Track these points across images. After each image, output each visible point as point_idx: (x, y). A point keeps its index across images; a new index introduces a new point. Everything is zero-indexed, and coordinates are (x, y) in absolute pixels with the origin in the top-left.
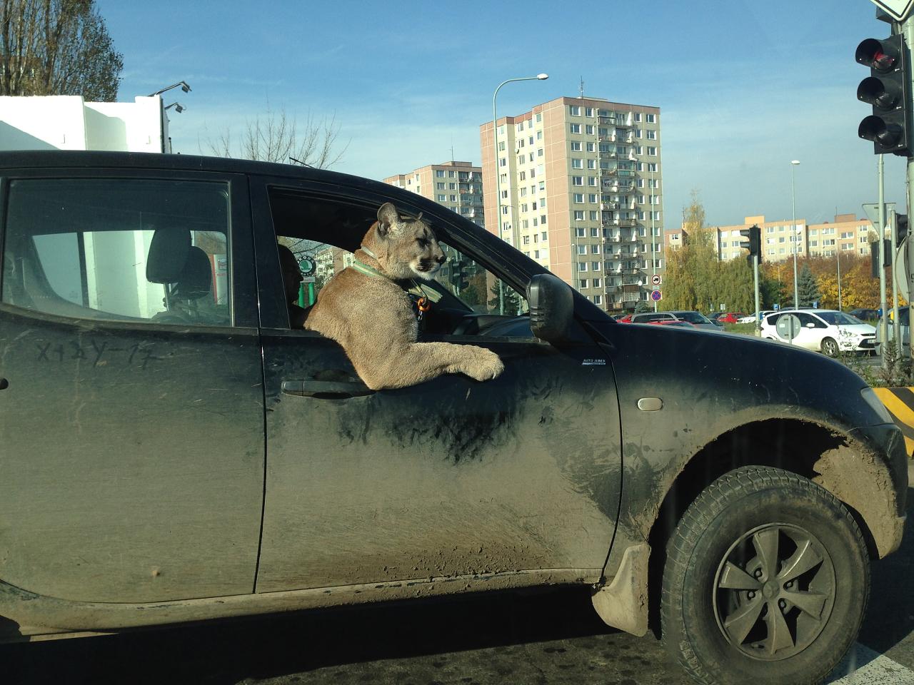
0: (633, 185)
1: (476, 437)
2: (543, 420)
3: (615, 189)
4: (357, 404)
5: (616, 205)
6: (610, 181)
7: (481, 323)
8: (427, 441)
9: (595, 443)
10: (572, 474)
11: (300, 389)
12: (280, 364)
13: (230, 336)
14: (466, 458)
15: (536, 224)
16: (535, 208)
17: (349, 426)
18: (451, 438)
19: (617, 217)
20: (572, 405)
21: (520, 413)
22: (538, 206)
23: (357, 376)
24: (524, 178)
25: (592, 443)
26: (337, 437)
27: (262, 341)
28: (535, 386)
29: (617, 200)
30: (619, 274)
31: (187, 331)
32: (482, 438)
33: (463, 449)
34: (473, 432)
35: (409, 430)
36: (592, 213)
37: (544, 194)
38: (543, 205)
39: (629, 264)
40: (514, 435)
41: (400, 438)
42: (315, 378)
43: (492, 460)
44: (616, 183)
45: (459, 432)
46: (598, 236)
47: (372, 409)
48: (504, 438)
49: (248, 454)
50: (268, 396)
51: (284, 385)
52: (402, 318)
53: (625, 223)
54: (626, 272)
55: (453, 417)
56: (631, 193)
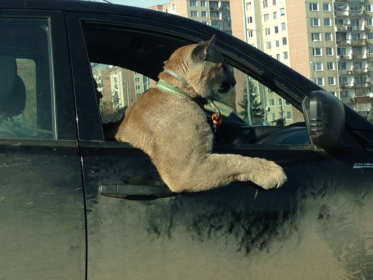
0: (363, 10)
1: (263, 232)
2: (321, 217)
3: (347, 13)
4: (163, 204)
5: (348, 27)
6: (342, 7)
7: (258, 133)
8: (222, 235)
9: (367, 236)
10: (347, 263)
11: (115, 192)
12: (97, 171)
13: (55, 147)
14: (255, 250)
15: (278, 45)
16: (277, 31)
17: (156, 223)
18: (242, 233)
19: (350, 37)
20: (345, 203)
21: (301, 210)
22: (280, 29)
23: (161, 181)
24: (267, 6)
25: (363, 235)
26: (146, 233)
27: (81, 151)
28: (313, 187)
29: (349, 23)
30: (352, 88)
31: (19, 144)
32: (269, 232)
33: (253, 242)
34: (261, 227)
35: (206, 226)
36: (327, 35)
37: (284, 19)
38: (284, 29)
39: (361, 78)
40: (296, 229)
41: (199, 234)
42: (126, 182)
43: (278, 251)
44: (348, 8)
45: (249, 228)
46: (333, 55)
47: (175, 209)
48: (287, 232)
49: (72, 247)
50: (88, 198)
51: (101, 189)
52: (200, 131)
53: (356, 43)
54: (359, 85)
55: (244, 214)
56: (361, 17)
